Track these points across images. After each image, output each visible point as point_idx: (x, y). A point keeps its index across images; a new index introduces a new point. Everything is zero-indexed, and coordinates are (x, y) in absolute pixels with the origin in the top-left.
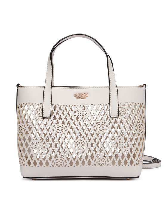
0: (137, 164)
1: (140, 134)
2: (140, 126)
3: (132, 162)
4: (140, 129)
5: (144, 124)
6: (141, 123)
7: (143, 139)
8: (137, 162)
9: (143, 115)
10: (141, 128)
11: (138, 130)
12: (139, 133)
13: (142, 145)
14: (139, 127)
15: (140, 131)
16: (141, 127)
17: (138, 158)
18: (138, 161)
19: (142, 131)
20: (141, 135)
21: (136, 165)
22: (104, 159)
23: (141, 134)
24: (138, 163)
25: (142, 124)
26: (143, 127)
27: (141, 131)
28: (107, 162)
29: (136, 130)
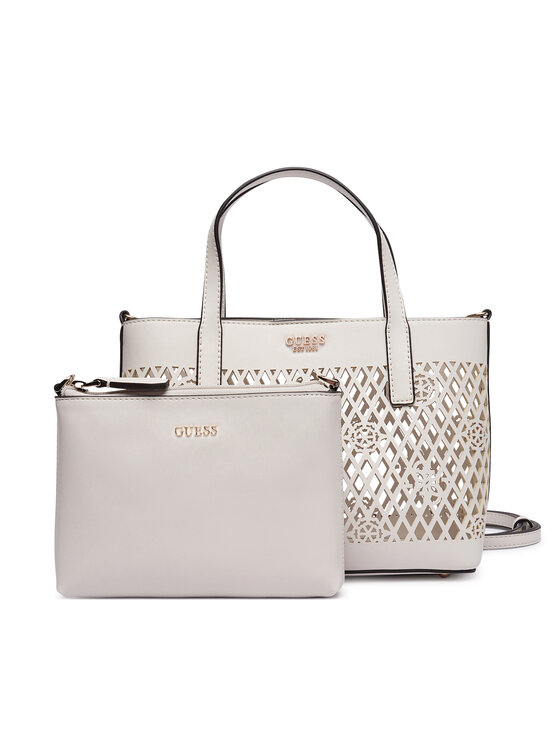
0: (469, 536)
1: (475, 451)
2: (474, 427)
3: (454, 531)
4: (474, 437)
5: (485, 423)
6: (477, 420)
7: (483, 464)
8: (469, 531)
9: (482, 398)
10: (477, 435)
11: (470, 440)
12: (474, 448)
13: (483, 482)
14: (474, 432)
15: (475, 442)
16: (478, 432)
17: (473, 521)
18: (471, 528)
19: (481, 442)
20: (478, 455)
21: (466, 537)
22: (375, 523)
23: (478, 450)
24: (471, 533)
25: (481, 422)
26: (483, 430)
27: (478, 442)
28: (383, 531)
29: (465, 439)
